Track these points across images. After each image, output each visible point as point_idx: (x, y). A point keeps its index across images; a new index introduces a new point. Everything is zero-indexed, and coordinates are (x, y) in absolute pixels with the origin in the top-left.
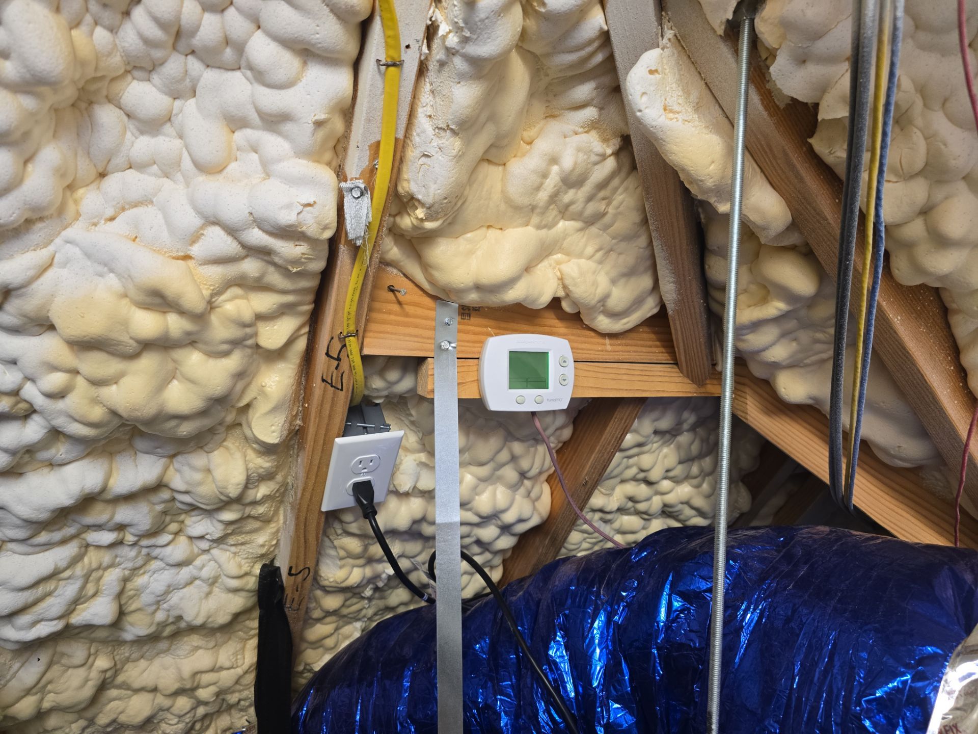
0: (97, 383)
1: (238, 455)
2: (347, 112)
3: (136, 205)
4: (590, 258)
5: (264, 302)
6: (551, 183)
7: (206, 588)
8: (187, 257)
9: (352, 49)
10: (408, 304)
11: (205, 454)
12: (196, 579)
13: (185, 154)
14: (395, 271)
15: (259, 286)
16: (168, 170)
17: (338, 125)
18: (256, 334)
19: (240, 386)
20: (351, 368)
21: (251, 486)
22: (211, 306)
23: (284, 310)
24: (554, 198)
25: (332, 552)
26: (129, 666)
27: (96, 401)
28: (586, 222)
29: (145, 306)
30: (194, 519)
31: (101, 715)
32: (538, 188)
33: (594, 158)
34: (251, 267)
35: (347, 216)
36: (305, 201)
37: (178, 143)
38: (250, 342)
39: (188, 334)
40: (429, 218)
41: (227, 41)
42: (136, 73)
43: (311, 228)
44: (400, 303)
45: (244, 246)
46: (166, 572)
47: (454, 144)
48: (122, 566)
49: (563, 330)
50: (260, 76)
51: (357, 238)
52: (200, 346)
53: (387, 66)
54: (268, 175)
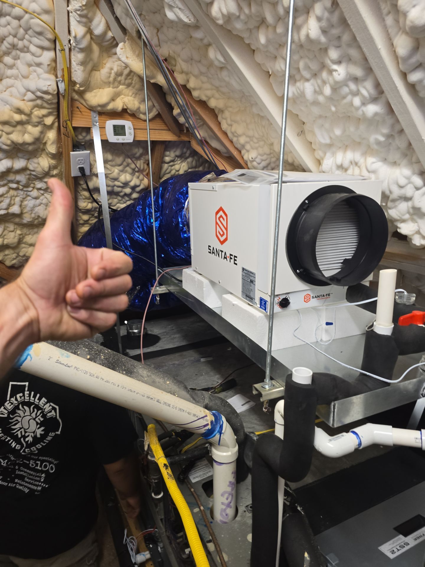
0: (8, 134)
1: (46, 159)
2: (55, 60)
3: (10, 87)
4: (131, 96)
5: (44, 112)
6: (113, 75)
7: (45, 207)
8: (24, 100)
9: (53, 46)
10: (83, 112)
11: (37, 159)
12: (41, 203)
13: (19, 74)
14: (78, 102)
15: (41, 107)
16: (16, 78)
17: (54, 64)
18: (43, 121)
19: (42, 136)
20: (70, 130)
21: (51, 170)
22: (31, 113)
23: (49, 114)
24: (115, 79)
25: (81, 197)
26: (27, 236)
27: (8, 139)
28: (127, 86)
29: (16, 113)
30: (38, 182)
31: (21, 252)
32: (109, 77)
33: (123, 68)
34: (39, 102)
35: (59, 88)
36: (49, 84)
37: (17, 71)
38: (42, 123)
39: (27, 120)
40: (81, 87)
41: (25, 47)
42: (6, 55)
43: (51, 91)
44: (81, 112)
45: (37, 96)
46: (32, 201)
47: (82, 68)
48: (20, 197)
49: (131, 119)
50: (33, 54)
51: (63, 93)
52: (31, 124)
53: (61, 50)
54: (39, 78)
